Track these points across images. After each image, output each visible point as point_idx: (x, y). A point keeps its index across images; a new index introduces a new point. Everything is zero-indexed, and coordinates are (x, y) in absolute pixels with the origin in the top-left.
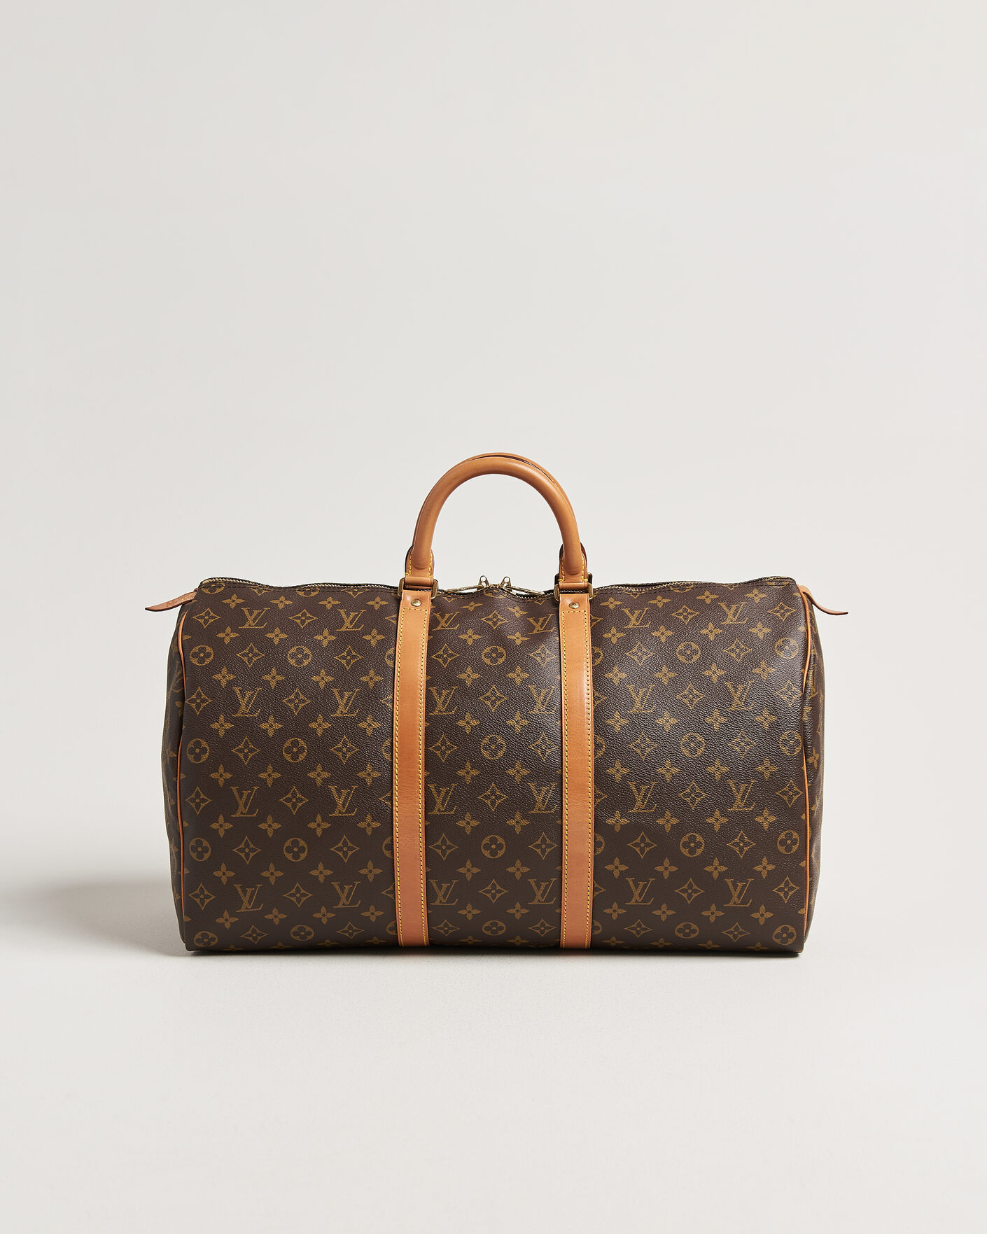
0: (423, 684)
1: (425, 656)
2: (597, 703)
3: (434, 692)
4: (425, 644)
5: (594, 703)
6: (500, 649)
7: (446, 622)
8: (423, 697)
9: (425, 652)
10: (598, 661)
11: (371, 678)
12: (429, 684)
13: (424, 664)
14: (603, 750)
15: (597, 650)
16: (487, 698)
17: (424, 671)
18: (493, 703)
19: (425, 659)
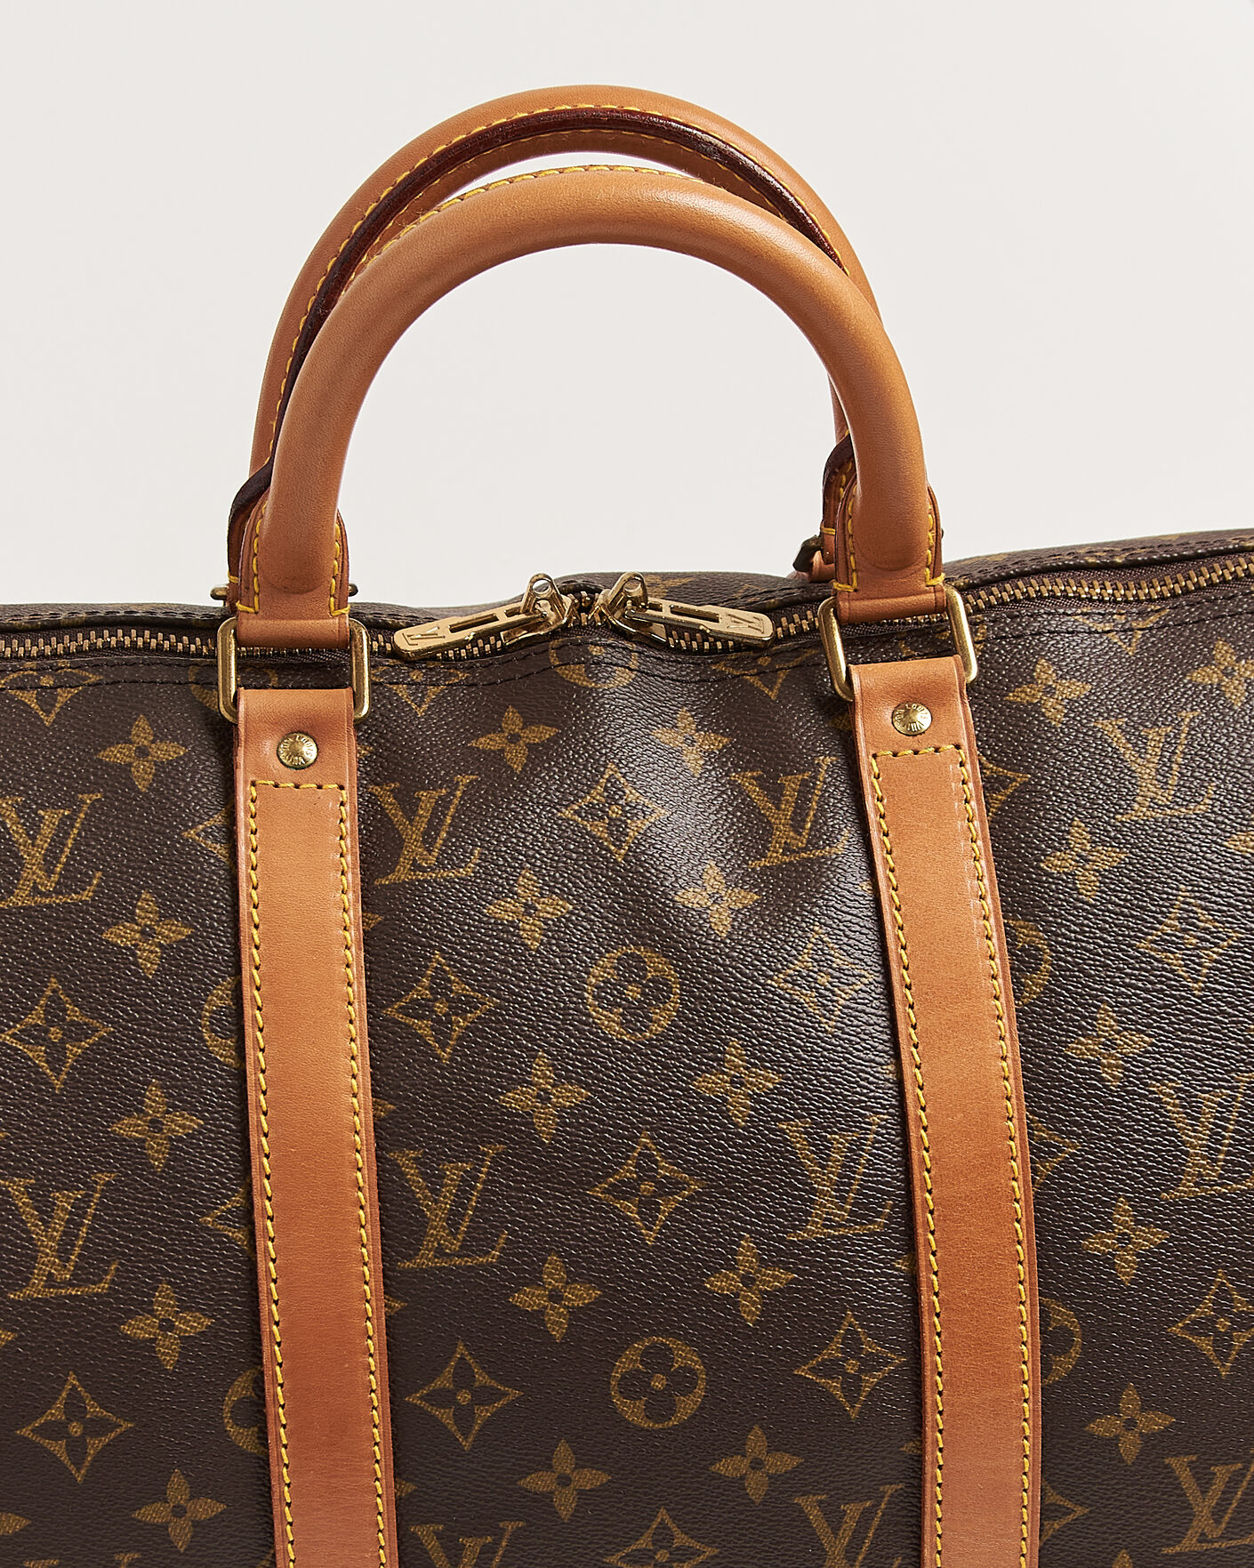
0: (363, 1139)
1: (359, 1010)
2: (1046, 1168)
3: (411, 1172)
4: (355, 955)
5: (1034, 1170)
6: (656, 965)
7: (428, 840)
8: (366, 1196)
9: (358, 991)
10: (1037, 982)
11: (155, 1124)
12: (386, 1134)
13: (360, 1047)
14: (1075, 1353)
15: (1030, 934)
16: (624, 1190)
17: (362, 1083)
18: (648, 1208)
19: (359, 1028)
